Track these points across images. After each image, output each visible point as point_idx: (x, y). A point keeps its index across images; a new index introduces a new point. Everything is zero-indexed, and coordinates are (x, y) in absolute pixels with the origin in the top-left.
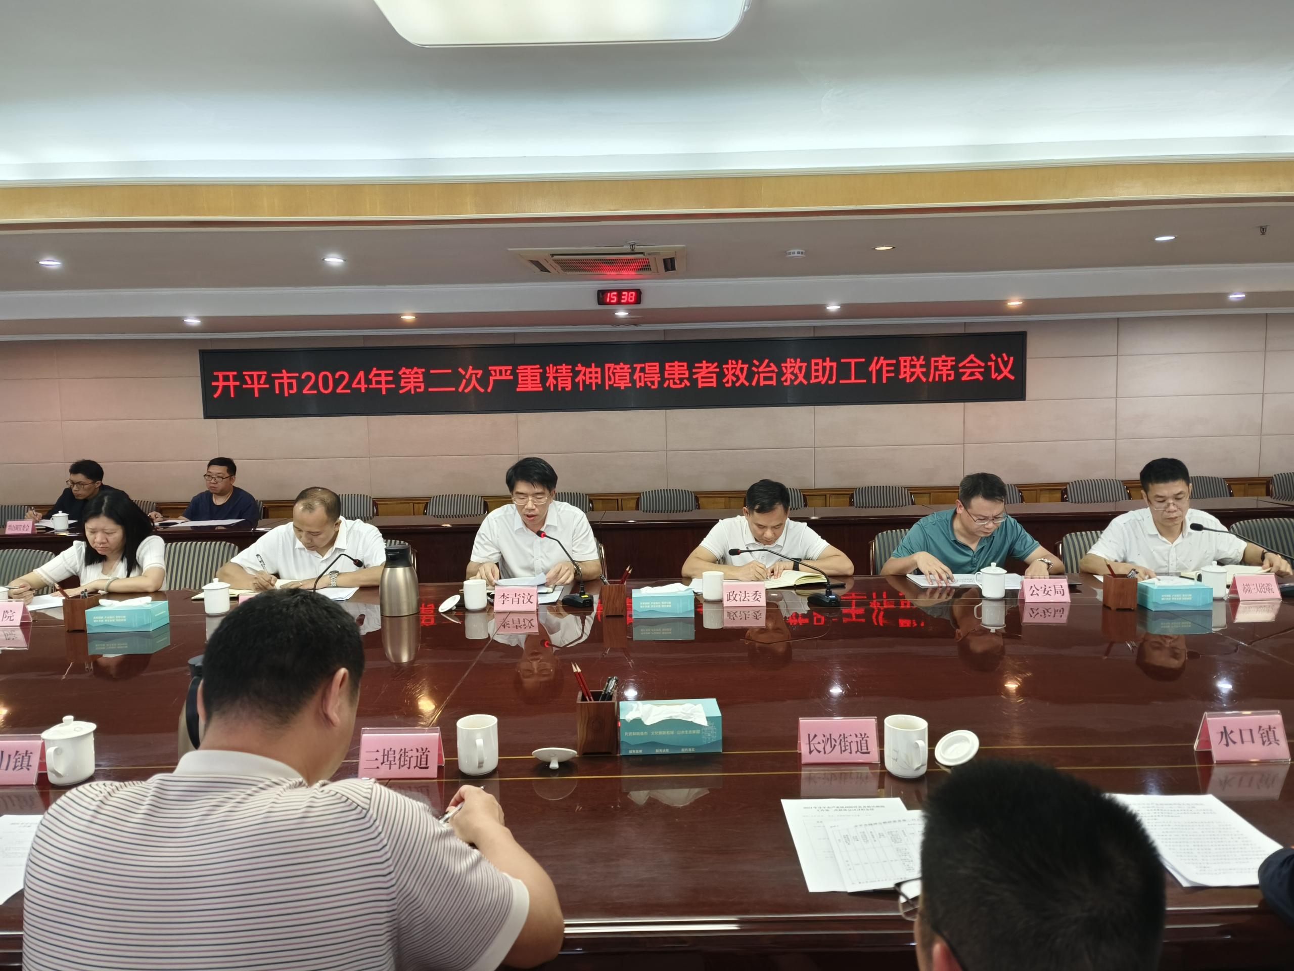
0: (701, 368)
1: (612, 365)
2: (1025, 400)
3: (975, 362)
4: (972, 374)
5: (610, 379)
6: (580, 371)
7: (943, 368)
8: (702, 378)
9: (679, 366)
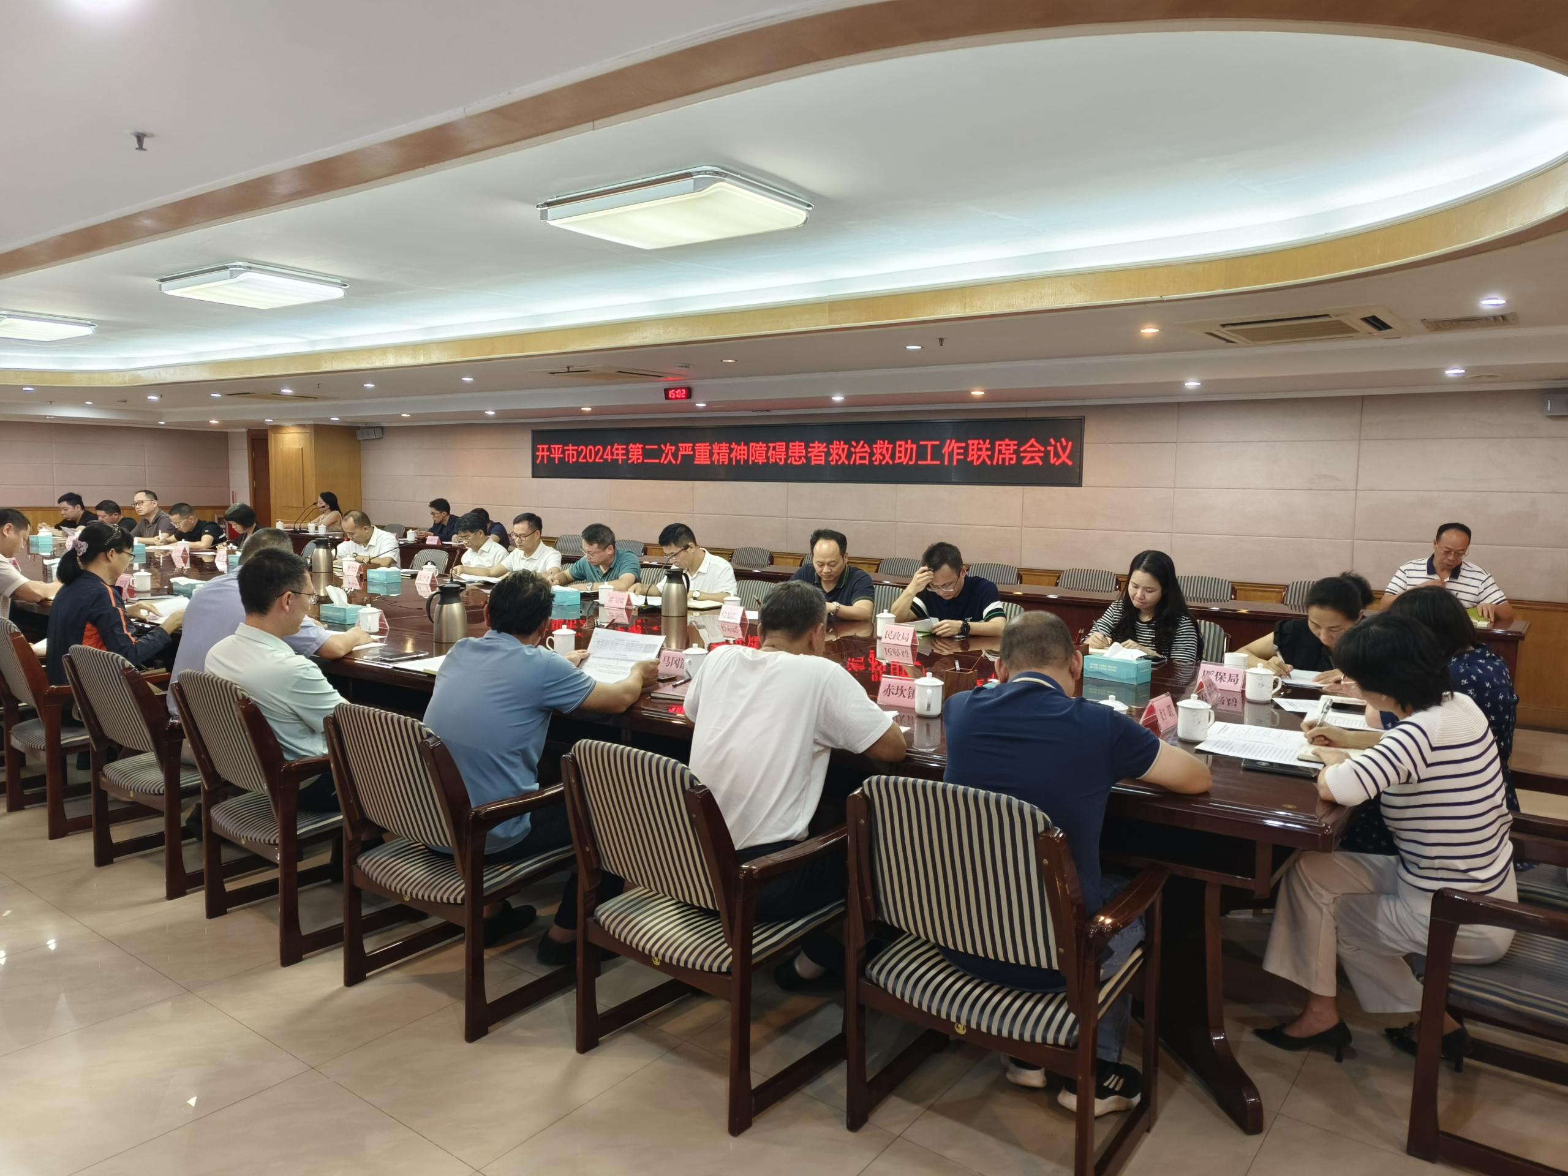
0: (814, 447)
1: (754, 444)
2: (1081, 486)
3: (1035, 447)
4: (1032, 458)
5: (752, 456)
6: (733, 449)
7: (1006, 452)
8: (815, 456)
9: (799, 446)
